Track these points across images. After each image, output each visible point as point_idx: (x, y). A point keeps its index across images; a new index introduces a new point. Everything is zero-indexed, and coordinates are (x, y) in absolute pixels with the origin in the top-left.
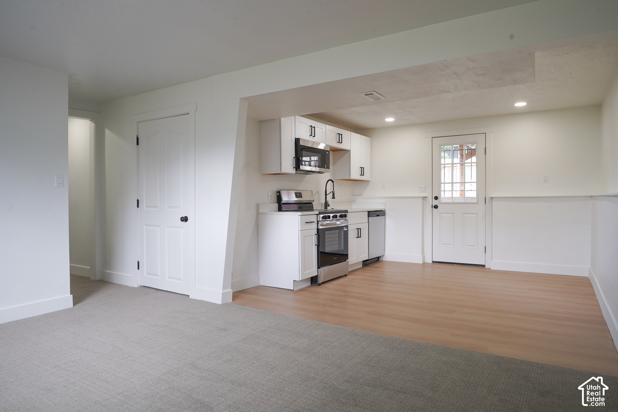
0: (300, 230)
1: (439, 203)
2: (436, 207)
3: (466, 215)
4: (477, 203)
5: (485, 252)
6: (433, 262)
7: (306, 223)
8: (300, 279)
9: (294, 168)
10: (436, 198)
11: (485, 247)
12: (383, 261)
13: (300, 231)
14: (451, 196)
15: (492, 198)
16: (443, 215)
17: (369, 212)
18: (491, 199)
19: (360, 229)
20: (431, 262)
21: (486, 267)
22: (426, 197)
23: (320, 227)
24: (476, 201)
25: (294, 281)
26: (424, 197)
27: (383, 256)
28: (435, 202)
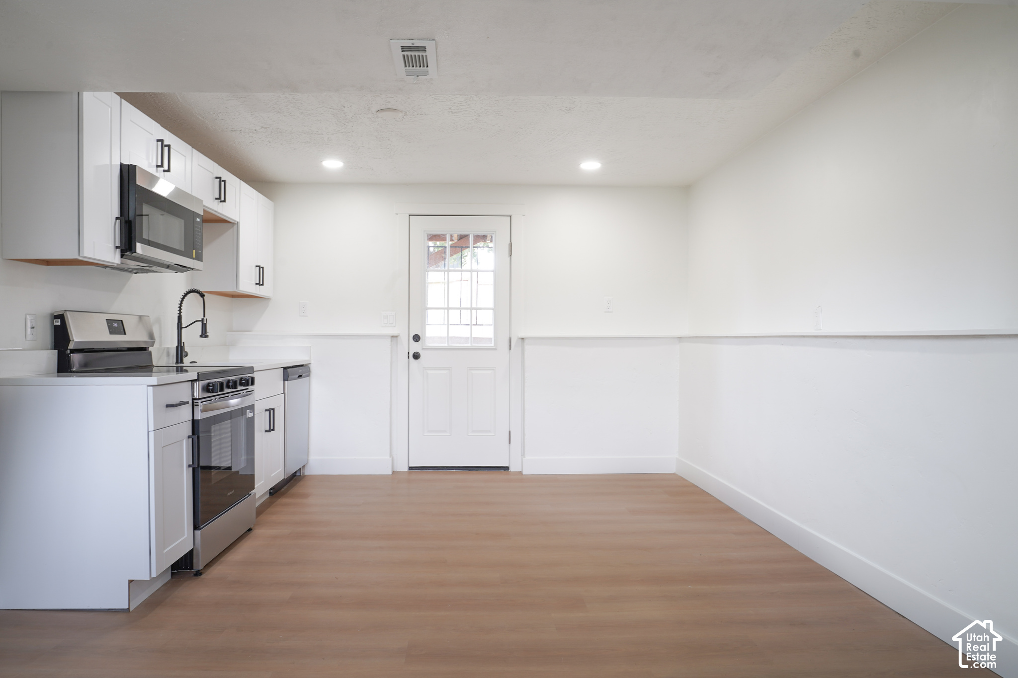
0: (152, 428)
1: (423, 349)
2: (416, 356)
3: (474, 372)
4: (495, 349)
5: (510, 443)
6: (411, 468)
7: (168, 406)
8: (154, 575)
9: (117, 247)
10: (417, 338)
11: (510, 432)
12: (304, 476)
13: (152, 434)
14: (446, 336)
15: (523, 339)
16: (429, 372)
17: (285, 368)
18: (520, 340)
19: (273, 410)
20: (406, 469)
21: (512, 469)
22: (397, 336)
23: (199, 416)
24: (493, 345)
25: (131, 581)
26: (392, 336)
27: (304, 467)
28: (415, 347)
